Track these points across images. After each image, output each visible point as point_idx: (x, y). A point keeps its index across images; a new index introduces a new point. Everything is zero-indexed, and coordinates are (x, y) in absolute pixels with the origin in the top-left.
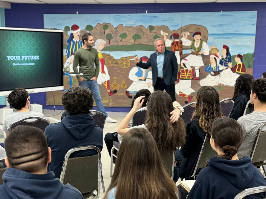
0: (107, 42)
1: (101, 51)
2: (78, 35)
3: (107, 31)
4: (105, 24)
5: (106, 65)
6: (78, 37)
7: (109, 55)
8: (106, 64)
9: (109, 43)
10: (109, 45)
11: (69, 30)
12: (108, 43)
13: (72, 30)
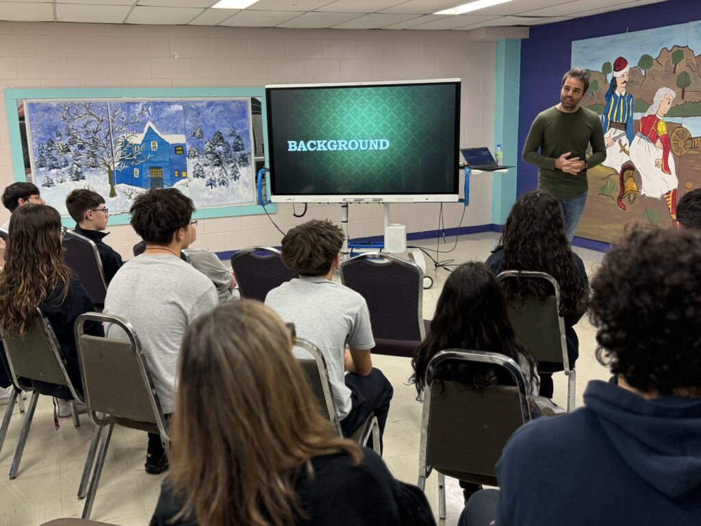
0: (677, 93)
1: (665, 116)
2: (625, 82)
3: (681, 67)
4: (676, 49)
5: (673, 153)
6: (624, 85)
7: (680, 126)
8: (673, 148)
9: (683, 97)
10: (681, 102)
11: (610, 72)
12: (681, 95)
13: (615, 70)
